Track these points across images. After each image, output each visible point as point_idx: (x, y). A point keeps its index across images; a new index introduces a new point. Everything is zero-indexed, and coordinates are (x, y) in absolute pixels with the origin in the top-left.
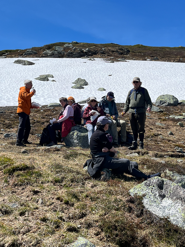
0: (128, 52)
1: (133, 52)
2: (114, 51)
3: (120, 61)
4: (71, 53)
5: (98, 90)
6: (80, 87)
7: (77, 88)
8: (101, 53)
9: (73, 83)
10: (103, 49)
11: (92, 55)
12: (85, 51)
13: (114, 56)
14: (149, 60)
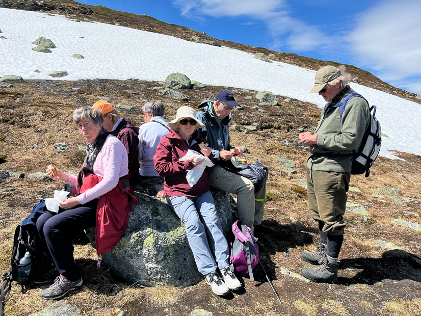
0: (91, 12)
1: (97, 13)
2: (75, 9)
3: (85, 21)
4: (22, 4)
5: (73, 56)
6: (45, 49)
7: (41, 51)
8: (60, 9)
9: (33, 43)
10: (62, 4)
11: (49, 10)
12: (39, 4)
13: (77, 15)
14: (118, 24)
